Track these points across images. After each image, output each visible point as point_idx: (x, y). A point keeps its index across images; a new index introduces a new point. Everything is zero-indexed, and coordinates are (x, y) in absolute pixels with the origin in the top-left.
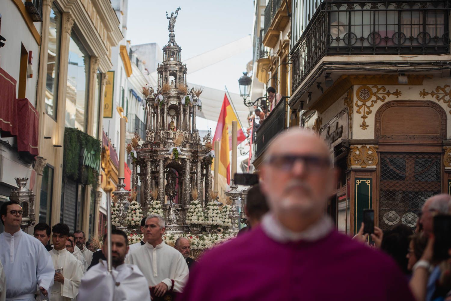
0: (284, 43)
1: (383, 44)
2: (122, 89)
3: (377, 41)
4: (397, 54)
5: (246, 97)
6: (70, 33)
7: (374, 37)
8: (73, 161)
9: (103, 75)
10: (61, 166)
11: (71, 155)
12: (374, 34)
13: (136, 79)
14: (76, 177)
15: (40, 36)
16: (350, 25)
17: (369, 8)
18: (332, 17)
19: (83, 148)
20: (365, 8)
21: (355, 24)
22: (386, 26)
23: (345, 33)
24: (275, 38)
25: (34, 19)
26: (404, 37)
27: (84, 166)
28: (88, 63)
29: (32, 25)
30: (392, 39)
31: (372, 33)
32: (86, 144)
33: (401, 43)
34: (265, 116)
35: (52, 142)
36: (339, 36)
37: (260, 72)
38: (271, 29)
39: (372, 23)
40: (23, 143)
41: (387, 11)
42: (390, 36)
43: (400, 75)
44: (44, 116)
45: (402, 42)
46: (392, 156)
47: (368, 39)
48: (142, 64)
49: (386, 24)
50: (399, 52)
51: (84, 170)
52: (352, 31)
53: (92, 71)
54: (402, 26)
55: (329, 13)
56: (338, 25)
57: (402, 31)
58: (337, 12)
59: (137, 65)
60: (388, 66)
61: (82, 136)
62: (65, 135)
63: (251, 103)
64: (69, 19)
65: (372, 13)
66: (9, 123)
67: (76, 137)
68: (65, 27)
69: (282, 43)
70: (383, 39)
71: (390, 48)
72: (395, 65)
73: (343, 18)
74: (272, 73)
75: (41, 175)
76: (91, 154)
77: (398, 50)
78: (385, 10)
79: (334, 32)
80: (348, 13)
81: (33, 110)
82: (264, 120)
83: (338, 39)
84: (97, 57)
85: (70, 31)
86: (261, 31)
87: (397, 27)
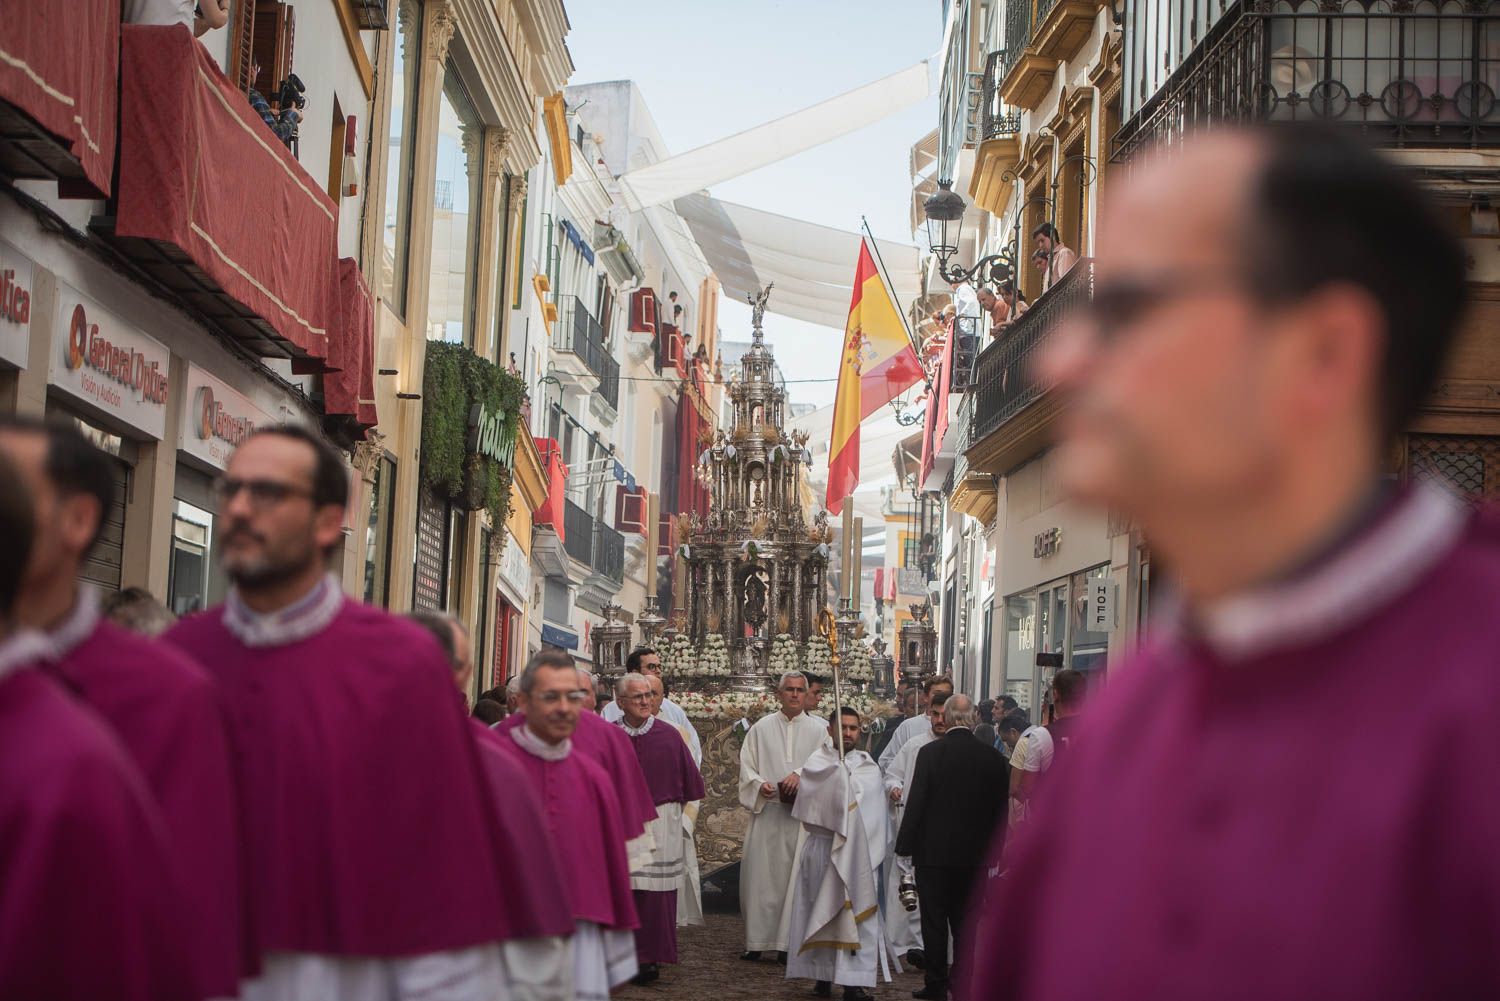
0: (1075, 97)
1: (1426, 117)
2: (546, 222)
3: (1410, 108)
4: (1467, 146)
5: (947, 254)
6: (444, 60)
7: (1400, 92)
8: (448, 441)
9: (513, 182)
10: (416, 456)
11: (443, 424)
12: (1400, 87)
13: (578, 188)
14: (457, 488)
15: (374, 70)
16: (1328, 58)
17: (1386, 10)
18: (1275, 35)
19: (475, 401)
20: (1374, 10)
21: (1344, 56)
22: (1436, 62)
23: (1315, 83)
24: (1043, 82)
25: (363, 22)
26: (1488, 98)
27: (478, 457)
28: (476, 147)
29: (358, 36)
30: (1455, 102)
31: (1395, 83)
32: (485, 391)
33: (1481, 114)
34: (1010, 313)
35: (393, 384)
36: (1298, 91)
37: (983, 180)
38: (1031, 52)
39: (1395, 54)
40: (341, 390)
41: (1439, 18)
42: (1448, 92)
43: (1477, 210)
44: (379, 307)
45: (1483, 110)
46: (1443, 446)
47: (1382, 101)
48: (593, 144)
49: (1436, 56)
50: (1474, 139)
51: (478, 467)
52: (1335, 75)
53: (488, 171)
54: (1482, 65)
55: (1267, 21)
56: (1295, 59)
57: (1483, 79)
58: (1292, 20)
59: (580, 145)
60: (1441, 181)
61: (473, 365)
62: (428, 364)
63: (963, 274)
64: (441, 18)
65: (1396, 23)
66: (323, 332)
67: (458, 371)
68: (432, 44)
69: (1069, 97)
70: (1428, 100)
71: (1447, 128)
72: (1463, 179)
73: (1310, 37)
74: (1026, 185)
75: (371, 482)
76: (496, 420)
77: (1471, 134)
78: (1434, 17)
79: (1281, 75)
80: (1323, 22)
81: (364, 293)
82: (1007, 325)
83: (1293, 98)
84: (504, 130)
85: (443, 56)
86: (991, 59)
87: (1468, 65)
